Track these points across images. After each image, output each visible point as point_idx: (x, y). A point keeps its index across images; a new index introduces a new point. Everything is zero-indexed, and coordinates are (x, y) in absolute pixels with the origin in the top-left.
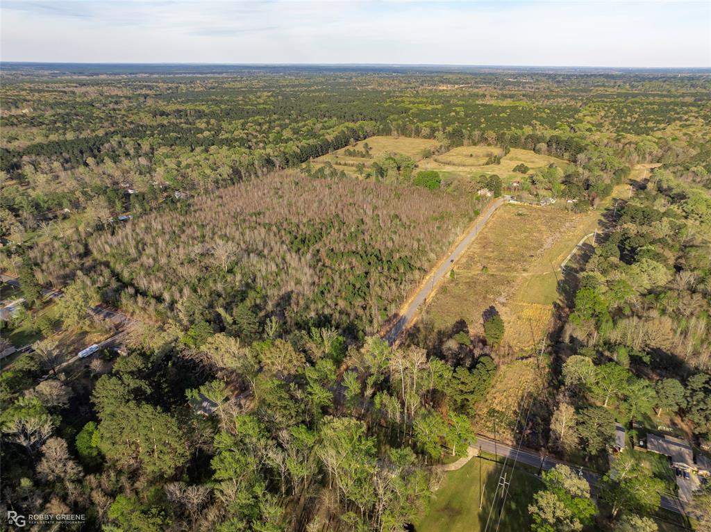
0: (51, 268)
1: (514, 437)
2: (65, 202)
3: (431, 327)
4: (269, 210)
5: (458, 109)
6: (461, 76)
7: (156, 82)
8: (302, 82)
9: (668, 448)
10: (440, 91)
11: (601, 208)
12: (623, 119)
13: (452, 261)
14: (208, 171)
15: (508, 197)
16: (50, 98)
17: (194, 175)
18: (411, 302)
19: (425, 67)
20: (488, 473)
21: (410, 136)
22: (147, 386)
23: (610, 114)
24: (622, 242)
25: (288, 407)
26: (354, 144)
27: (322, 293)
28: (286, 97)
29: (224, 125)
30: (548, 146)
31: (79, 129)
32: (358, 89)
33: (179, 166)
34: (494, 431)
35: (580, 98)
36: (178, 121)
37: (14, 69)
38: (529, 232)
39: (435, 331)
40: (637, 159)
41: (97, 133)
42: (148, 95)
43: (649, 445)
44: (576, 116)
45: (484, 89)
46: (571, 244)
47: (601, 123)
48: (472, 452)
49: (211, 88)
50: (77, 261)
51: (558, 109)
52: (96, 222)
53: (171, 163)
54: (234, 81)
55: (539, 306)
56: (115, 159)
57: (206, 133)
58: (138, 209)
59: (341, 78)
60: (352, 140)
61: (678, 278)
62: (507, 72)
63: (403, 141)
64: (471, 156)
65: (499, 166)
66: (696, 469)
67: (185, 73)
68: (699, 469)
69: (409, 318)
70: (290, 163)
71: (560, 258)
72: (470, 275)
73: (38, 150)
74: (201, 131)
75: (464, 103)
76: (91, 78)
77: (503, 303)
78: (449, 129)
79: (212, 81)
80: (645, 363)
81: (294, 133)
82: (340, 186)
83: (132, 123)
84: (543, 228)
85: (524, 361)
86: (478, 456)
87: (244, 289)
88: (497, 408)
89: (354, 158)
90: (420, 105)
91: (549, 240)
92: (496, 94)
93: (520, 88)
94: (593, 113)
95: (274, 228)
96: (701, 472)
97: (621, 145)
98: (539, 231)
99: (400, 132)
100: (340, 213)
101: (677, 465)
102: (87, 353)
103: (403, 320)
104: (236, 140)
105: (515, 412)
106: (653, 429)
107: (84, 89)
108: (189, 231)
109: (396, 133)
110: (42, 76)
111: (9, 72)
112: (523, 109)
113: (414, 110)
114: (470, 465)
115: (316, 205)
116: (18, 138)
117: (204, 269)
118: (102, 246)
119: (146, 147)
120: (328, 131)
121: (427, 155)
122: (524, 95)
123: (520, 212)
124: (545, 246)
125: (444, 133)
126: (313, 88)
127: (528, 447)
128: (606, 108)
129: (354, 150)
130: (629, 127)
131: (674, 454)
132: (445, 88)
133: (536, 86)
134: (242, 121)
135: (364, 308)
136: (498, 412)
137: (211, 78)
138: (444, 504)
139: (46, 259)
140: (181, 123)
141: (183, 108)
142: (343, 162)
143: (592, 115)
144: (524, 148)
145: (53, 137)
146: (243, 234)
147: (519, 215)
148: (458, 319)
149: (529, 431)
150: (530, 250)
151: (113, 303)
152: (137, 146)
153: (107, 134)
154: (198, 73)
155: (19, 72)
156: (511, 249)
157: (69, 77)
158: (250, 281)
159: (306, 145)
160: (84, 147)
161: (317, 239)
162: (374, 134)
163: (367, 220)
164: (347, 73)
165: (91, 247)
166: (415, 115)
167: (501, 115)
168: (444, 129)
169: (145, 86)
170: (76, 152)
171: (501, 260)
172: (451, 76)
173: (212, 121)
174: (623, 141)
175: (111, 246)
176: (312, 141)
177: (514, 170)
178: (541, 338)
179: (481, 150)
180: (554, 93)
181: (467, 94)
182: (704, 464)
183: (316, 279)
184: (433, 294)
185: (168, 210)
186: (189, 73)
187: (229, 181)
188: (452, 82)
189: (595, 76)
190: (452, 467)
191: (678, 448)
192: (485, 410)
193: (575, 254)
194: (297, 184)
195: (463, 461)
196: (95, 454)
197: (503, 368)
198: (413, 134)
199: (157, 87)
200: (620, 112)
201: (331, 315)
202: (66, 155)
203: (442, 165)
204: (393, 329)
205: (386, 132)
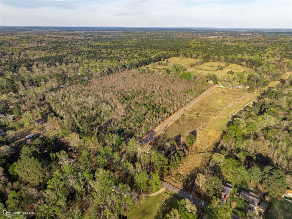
0: (28, 104)
1: (183, 186)
2: (42, 79)
3: (165, 137)
4: (118, 85)
5: (212, 46)
6: (220, 33)
7: (95, 34)
8: (152, 34)
9: (248, 197)
10: (209, 39)
11: (261, 91)
12: (287, 52)
13: (185, 110)
14: (98, 69)
15: (221, 84)
16: (53, 40)
17: (93, 71)
18: (161, 126)
19: (207, 29)
20: (166, 199)
21: (188, 58)
22: (38, 151)
23: (281, 50)
24: (261, 106)
25: (87, 164)
26: (163, 60)
27: (126, 120)
28: (142, 41)
29: (113, 51)
30: (247, 63)
31: (58, 52)
32: (174, 37)
33: (88, 67)
34: (176, 182)
35: (271, 42)
36: (96, 49)
37: (46, 29)
38: (224, 100)
39: (167, 138)
40: (287, 70)
41: (64, 53)
42: (89, 39)
43: (240, 195)
44: (265, 50)
45: (229, 38)
46: (241, 106)
47: (276, 54)
48: (162, 190)
49: (115, 37)
50: (38, 102)
51: (257, 47)
52: (51, 87)
53: (86, 66)
54: (125, 34)
55: (216, 131)
56: (67, 63)
57: (105, 54)
58: (68, 83)
59: (169, 33)
60: (162, 58)
61: (282, 123)
62: (242, 31)
63: (184, 59)
64: (211, 66)
65: (222, 71)
66: (258, 208)
67: (108, 31)
68: (260, 208)
69: (157, 133)
70: (132, 67)
71: (233, 111)
72: (190, 116)
73: (41, 59)
74: (103, 53)
75: (216, 44)
76: (72, 32)
77: (201, 129)
78: (204, 55)
79: (116, 34)
80: (254, 160)
81: (139, 55)
82: (150, 77)
83: (78, 50)
84: (231, 98)
85: (200, 154)
86: (165, 192)
87: (95, 116)
88: (181, 173)
89: (161, 66)
90: (196, 45)
91: (231, 104)
92: (233, 41)
93: (245, 38)
94: (273, 49)
95: (117, 93)
96: (260, 210)
97: (281, 64)
98: (229, 100)
99: (184, 55)
100: (146, 88)
101: (251, 205)
102: (29, 137)
103: (155, 133)
104: (115, 57)
105: (187, 175)
106: (247, 189)
107: (67, 37)
108: (84, 93)
109: (182, 56)
110: (55, 32)
111: (44, 30)
112: (242, 47)
113: (193, 47)
114: (160, 195)
115: (137, 84)
116: (36, 55)
117: (83, 107)
118: (49, 97)
119: (80, 59)
120: (153, 55)
121: (192, 65)
122: (245, 41)
123: (223, 91)
124: (229, 106)
125: (202, 56)
126: (155, 37)
127: (187, 190)
128: (281, 47)
129: (161, 63)
130: (288, 56)
131: (250, 200)
132: (212, 38)
133: (252, 37)
134: (120, 50)
135: (139, 127)
136: (180, 174)
137: (116, 33)
138: (143, 210)
139: (28, 100)
140: (97, 50)
141: (100, 44)
142: (155, 67)
143: (272, 50)
144: (236, 64)
145: (48, 55)
146: (104, 95)
147: (222, 92)
148: (178, 134)
149: (190, 184)
150: (221, 107)
151: (45, 118)
152: (77, 59)
153: (68, 54)
154: (112, 31)
155: (47, 30)
156: (213, 106)
157: (64, 32)
158: (98, 113)
159: (141, 60)
160: (57, 59)
161: (132, 98)
162: (173, 56)
163: (156, 92)
164: (172, 31)
165: (46, 97)
166: (193, 49)
167: (230, 49)
168: (202, 55)
169: (90, 36)
170: (54, 60)
171: (207, 111)
172: (216, 33)
173: (109, 50)
174: (282, 62)
175: (53, 97)
176: (144, 59)
177: (228, 73)
178: (212, 145)
179: (216, 64)
180: (259, 40)
181: (220, 40)
182: (262, 206)
183: (125, 114)
184: (171, 123)
185: (79, 84)
186: (109, 31)
187: (107, 74)
188: (216, 35)
189: (282, 33)
190: (152, 195)
191: (253, 198)
192: (175, 173)
193: (241, 110)
194: (133, 76)
195: (158, 193)
196: (16, 174)
197: (190, 156)
198: (189, 57)
199: (95, 36)
200: (287, 48)
201: (125, 129)
202: (50, 62)
203: (197, 70)
204: (149, 137)
205: (178, 55)
